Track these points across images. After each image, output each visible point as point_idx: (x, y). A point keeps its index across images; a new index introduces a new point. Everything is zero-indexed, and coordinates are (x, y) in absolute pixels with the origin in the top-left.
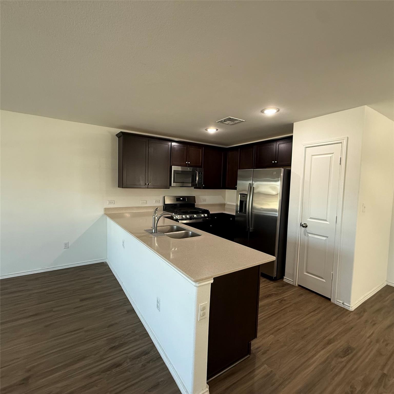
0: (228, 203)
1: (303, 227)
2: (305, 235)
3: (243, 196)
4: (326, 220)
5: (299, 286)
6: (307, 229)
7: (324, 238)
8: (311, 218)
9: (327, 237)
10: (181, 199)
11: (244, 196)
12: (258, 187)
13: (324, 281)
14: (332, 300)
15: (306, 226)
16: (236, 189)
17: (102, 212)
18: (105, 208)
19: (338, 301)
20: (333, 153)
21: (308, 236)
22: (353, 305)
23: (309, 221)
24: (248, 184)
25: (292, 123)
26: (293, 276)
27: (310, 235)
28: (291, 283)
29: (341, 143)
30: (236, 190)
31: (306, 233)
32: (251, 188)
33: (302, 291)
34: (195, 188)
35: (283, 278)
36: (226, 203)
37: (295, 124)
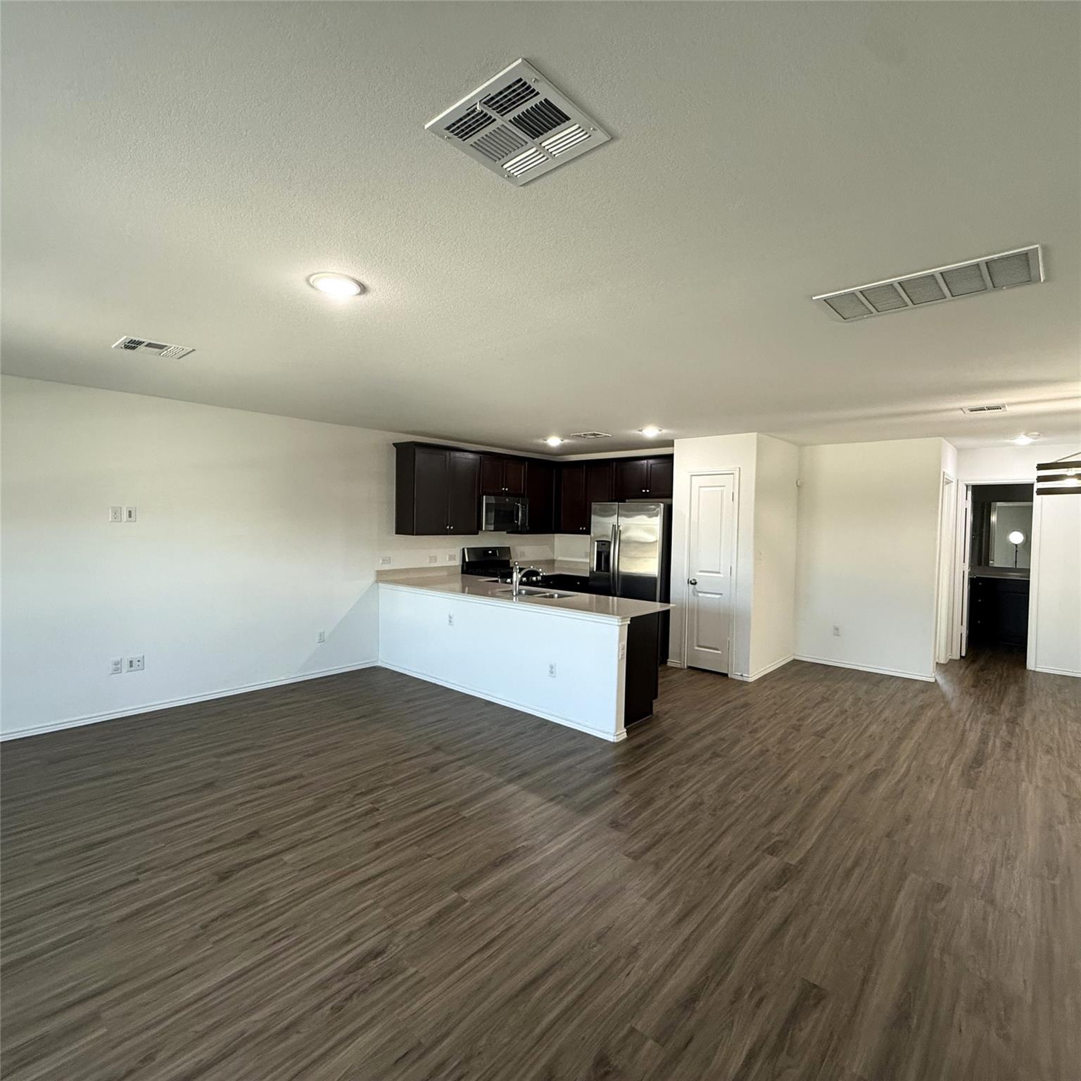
0: (560, 558)
1: (692, 584)
2: (694, 595)
3: (602, 544)
4: (719, 573)
5: (689, 667)
6: (697, 586)
7: (718, 596)
8: (701, 571)
9: (721, 594)
10: (490, 552)
11: (604, 544)
12: (627, 529)
13: (720, 652)
14: (729, 676)
15: (695, 583)
16: (588, 532)
17: (372, 578)
18: (377, 571)
19: (735, 674)
20: (724, 486)
21: (698, 596)
22: (753, 675)
23: (697, 576)
25: (671, 438)
26: (680, 656)
27: (700, 594)
28: (679, 666)
29: (733, 474)
30: (589, 536)
31: (695, 593)
32: (616, 532)
33: (692, 672)
34: (507, 533)
35: (666, 662)
36: (555, 558)
37: (675, 441)
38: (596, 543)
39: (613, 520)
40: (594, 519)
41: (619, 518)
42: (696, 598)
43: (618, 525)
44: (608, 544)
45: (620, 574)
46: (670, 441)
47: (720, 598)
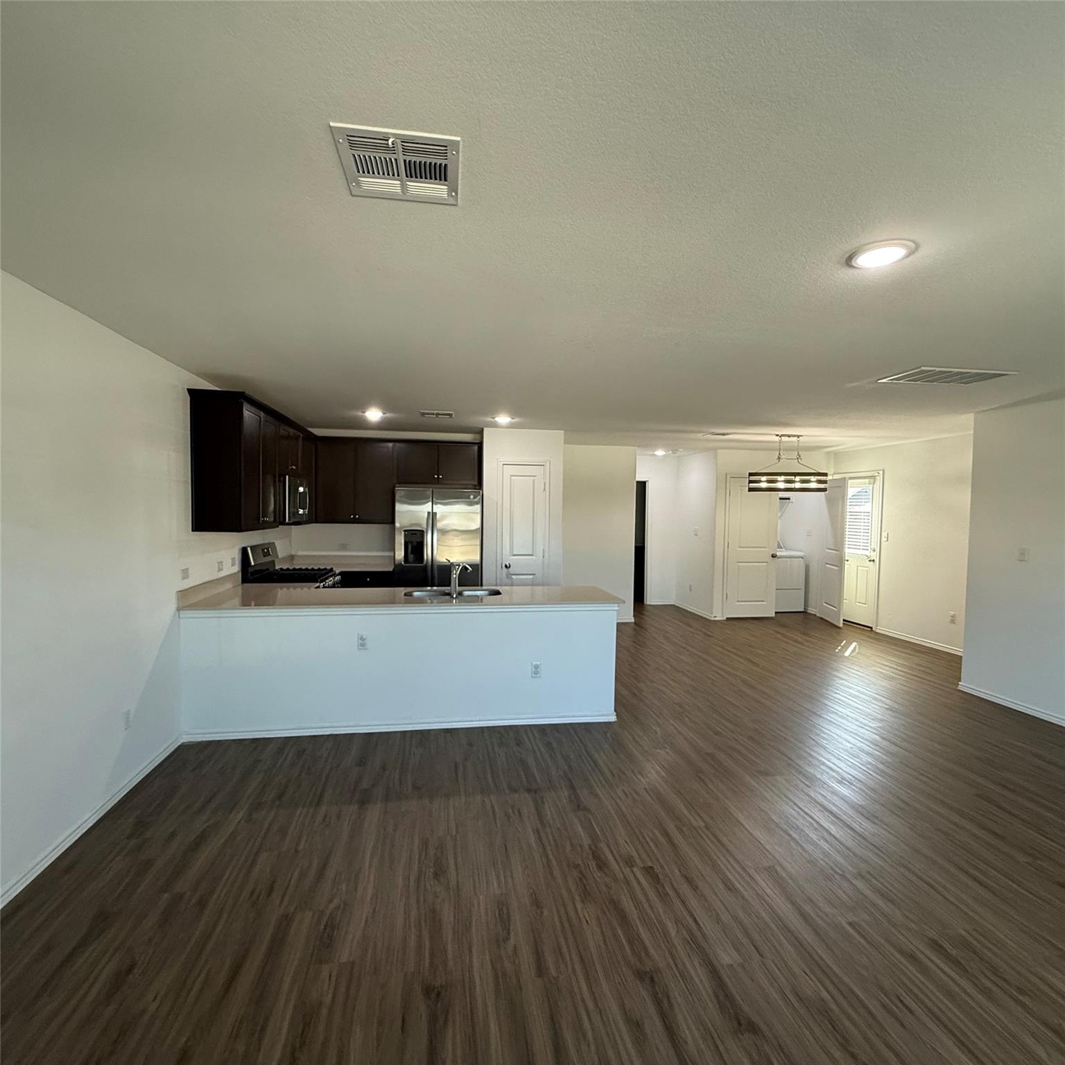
0: (300, 553)
3: (413, 534)
4: (532, 555)
6: (510, 569)
7: (531, 577)
8: (514, 555)
9: (534, 574)
11: (415, 534)
16: (391, 522)
17: (175, 605)
20: (535, 477)
21: (512, 578)
23: (511, 559)
24: (426, 512)
27: (513, 577)
29: (543, 465)
37: (485, 429)
38: (403, 533)
39: (427, 507)
40: (400, 508)
41: (434, 506)
43: (434, 514)
44: (422, 533)
45: (435, 563)
46: (479, 428)
47: (533, 579)
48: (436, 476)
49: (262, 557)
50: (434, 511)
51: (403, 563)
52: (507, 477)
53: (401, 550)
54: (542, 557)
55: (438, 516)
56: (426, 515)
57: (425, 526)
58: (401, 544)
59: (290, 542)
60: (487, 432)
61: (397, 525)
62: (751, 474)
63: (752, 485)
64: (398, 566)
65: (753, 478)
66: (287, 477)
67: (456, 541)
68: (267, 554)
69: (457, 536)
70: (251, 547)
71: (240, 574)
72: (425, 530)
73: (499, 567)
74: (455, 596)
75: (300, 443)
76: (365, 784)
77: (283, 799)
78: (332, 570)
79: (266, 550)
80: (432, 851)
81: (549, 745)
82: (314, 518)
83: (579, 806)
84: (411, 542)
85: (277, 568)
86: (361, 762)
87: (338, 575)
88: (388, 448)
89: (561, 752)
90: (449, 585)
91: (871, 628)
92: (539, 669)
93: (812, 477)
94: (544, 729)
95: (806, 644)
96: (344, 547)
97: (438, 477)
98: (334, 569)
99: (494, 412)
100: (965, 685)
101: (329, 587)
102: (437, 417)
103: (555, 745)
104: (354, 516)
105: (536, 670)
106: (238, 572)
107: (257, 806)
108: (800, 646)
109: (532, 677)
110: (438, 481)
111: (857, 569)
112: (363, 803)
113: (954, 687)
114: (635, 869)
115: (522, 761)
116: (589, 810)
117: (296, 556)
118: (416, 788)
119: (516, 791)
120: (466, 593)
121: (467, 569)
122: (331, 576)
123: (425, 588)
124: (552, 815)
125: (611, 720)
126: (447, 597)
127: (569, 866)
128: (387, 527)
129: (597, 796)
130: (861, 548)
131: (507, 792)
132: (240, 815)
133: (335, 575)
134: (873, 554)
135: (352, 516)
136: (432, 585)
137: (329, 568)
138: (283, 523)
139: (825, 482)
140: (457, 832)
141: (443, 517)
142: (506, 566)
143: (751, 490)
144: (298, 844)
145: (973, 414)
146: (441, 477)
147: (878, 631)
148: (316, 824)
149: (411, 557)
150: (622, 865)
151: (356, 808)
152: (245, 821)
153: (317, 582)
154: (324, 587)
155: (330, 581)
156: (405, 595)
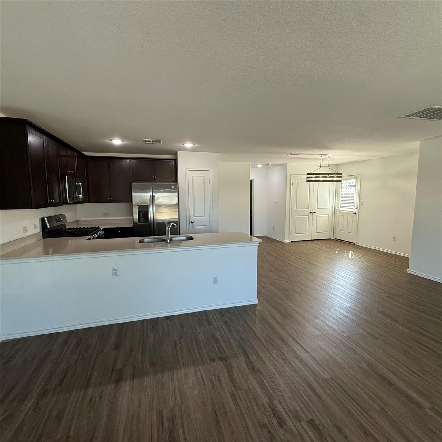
2: (193, 228)
3: (142, 207)
4: (204, 216)
6: (194, 224)
7: (204, 227)
8: (196, 216)
11: (144, 207)
23: (194, 219)
24: (149, 196)
27: (195, 227)
32: (153, 200)
37: (178, 152)
38: (137, 207)
41: (153, 193)
42: (193, 229)
43: (153, 197)
44: (147, 207)
45: (155, 222)
47: (205, 227)
48: (153, 177)
49: (56, 222)
50: (153, 195)
51: (138, 223)
52: (190, 177)
53: (137, 215)
54: (209, 217)
55: (155, 198)
56: (149, 198)
57: (149, 203)
58: (136, 212)
59: (76, 213)
60: (179, 153)
61: (134, 203)
62: (308, 174)
63: (309, 179)
64: (135, 224)
65: (309, 176)
66: (66, 176)
67: (166, 210)
68: (60, 221)
69: (167, 207)
70: (47, 218)
71: (41, 233)
72: (149, 205)
73: (188, 222)
74: (168, 242)
75: (76, 159)
76: (119, 366)
77: (63, 385)
78: (98, 228)
79: (58, 218)
80: (166, 425)
81: (226, 323)
82: (87, 200)
83: (254, 370)
84: (142, 212)
85: (67, 228)
86: (117, 347)
87: (102, 230)
88: (127, 162)
89: (234, 327)
90: (165, 235)
91: (354, 243)
92: (217, 280)
93: (335, 175)
94: (221, 312)
95: (331, 253)
96: (106, 215)
97: (154, 177)
98: (100, 228)
99: (183, 141)
100: (410, 271)
101: (96, 238)
102: (153, 143)
103: (229, 322)
104: (110, 199)
105: (216, 280)
106: (40, 232)
107: (44, 393)
108: (328, 254)
109: (214, 284)
110: (154, 180)
111: (348, 217)
112: (119, 381)
113: (405, 271)
114: (302, 422)
115: (213, 336)
116: (260, 371)
117: (79, 220)
118: (153, 365)
119: (214, 360)
120: (174, 239)
121: (174, 226)
122: (98, 231)
123: (150, 237)
124: (239, 379)
125: (255, 303)
126: (164, 242)
127: (260, 426)
128: (128, 204)
129: (262, 359)
130: (350, 208)
131: (209, 362)
132: (30, 403)
133: (100, 230)
134: (355, 210)
135: (109, 199)
136: (154, 235)
137: (97, 227)
138: (67, 203)
139: (340, 177)
140: (182, 402)
141: (158, 198)
142: (192, 222)
143: (308, 181)
144: (69, 431)
145: (419, 141)
146: (156, 177)
147: (357, 244)
148: (85, 406)
149: (142, 219)
150: (294, 421)
151: (113, 386)
152: (33, 410)
153: (89, 236)
154: (93, 239)
155: (97, 234)
156: (140, 242)
